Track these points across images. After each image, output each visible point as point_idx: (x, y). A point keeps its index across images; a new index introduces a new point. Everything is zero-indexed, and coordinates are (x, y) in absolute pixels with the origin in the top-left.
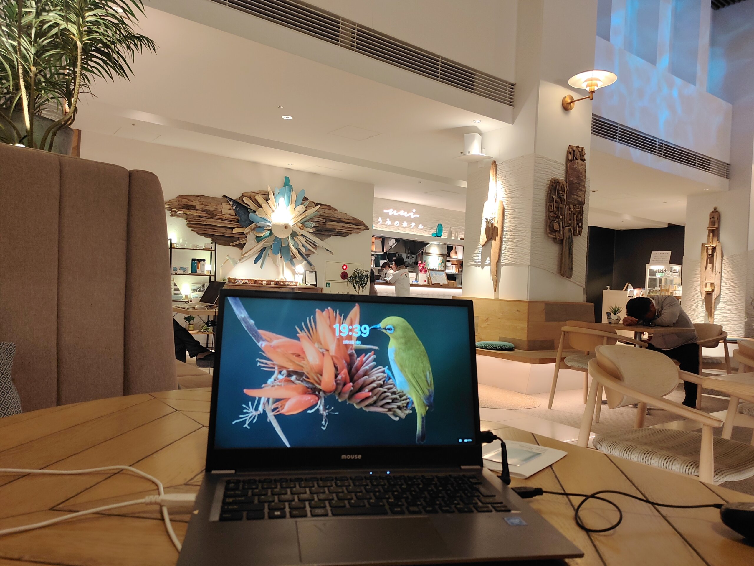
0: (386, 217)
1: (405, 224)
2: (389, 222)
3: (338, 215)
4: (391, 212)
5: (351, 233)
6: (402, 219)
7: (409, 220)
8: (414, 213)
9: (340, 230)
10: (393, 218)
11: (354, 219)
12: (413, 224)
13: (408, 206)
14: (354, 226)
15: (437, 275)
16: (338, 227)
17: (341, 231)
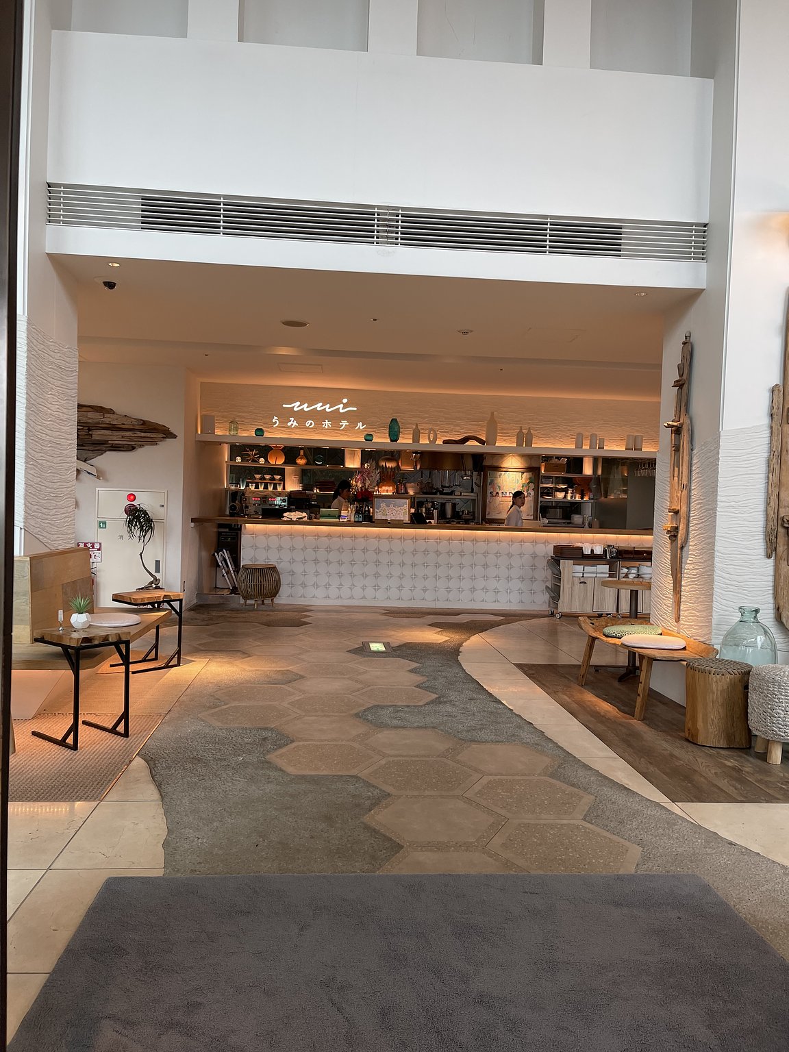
0: (286, 415)
1: (327, 424)
2: (293, 423)
3: (110, 420)
4: (296, 406)
5: (141, 446)
6: (319, 416)
7: (335, 417)
8: (346, 406)
9: (117, 442)
10: (301, 416)
11: (144, 423)
12: (344, 423)
13: (332, 396)
14: (143, 434)
15: (392, 506)
16: (115, 437)
17: (120, 442)
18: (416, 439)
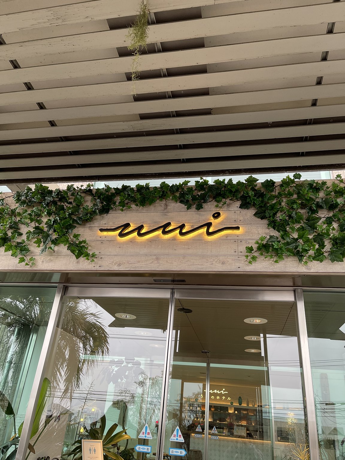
1: (218, 397)
7: (221, 395)
8: (224, 391)
12: (224, 398)
18: (248, 405)
